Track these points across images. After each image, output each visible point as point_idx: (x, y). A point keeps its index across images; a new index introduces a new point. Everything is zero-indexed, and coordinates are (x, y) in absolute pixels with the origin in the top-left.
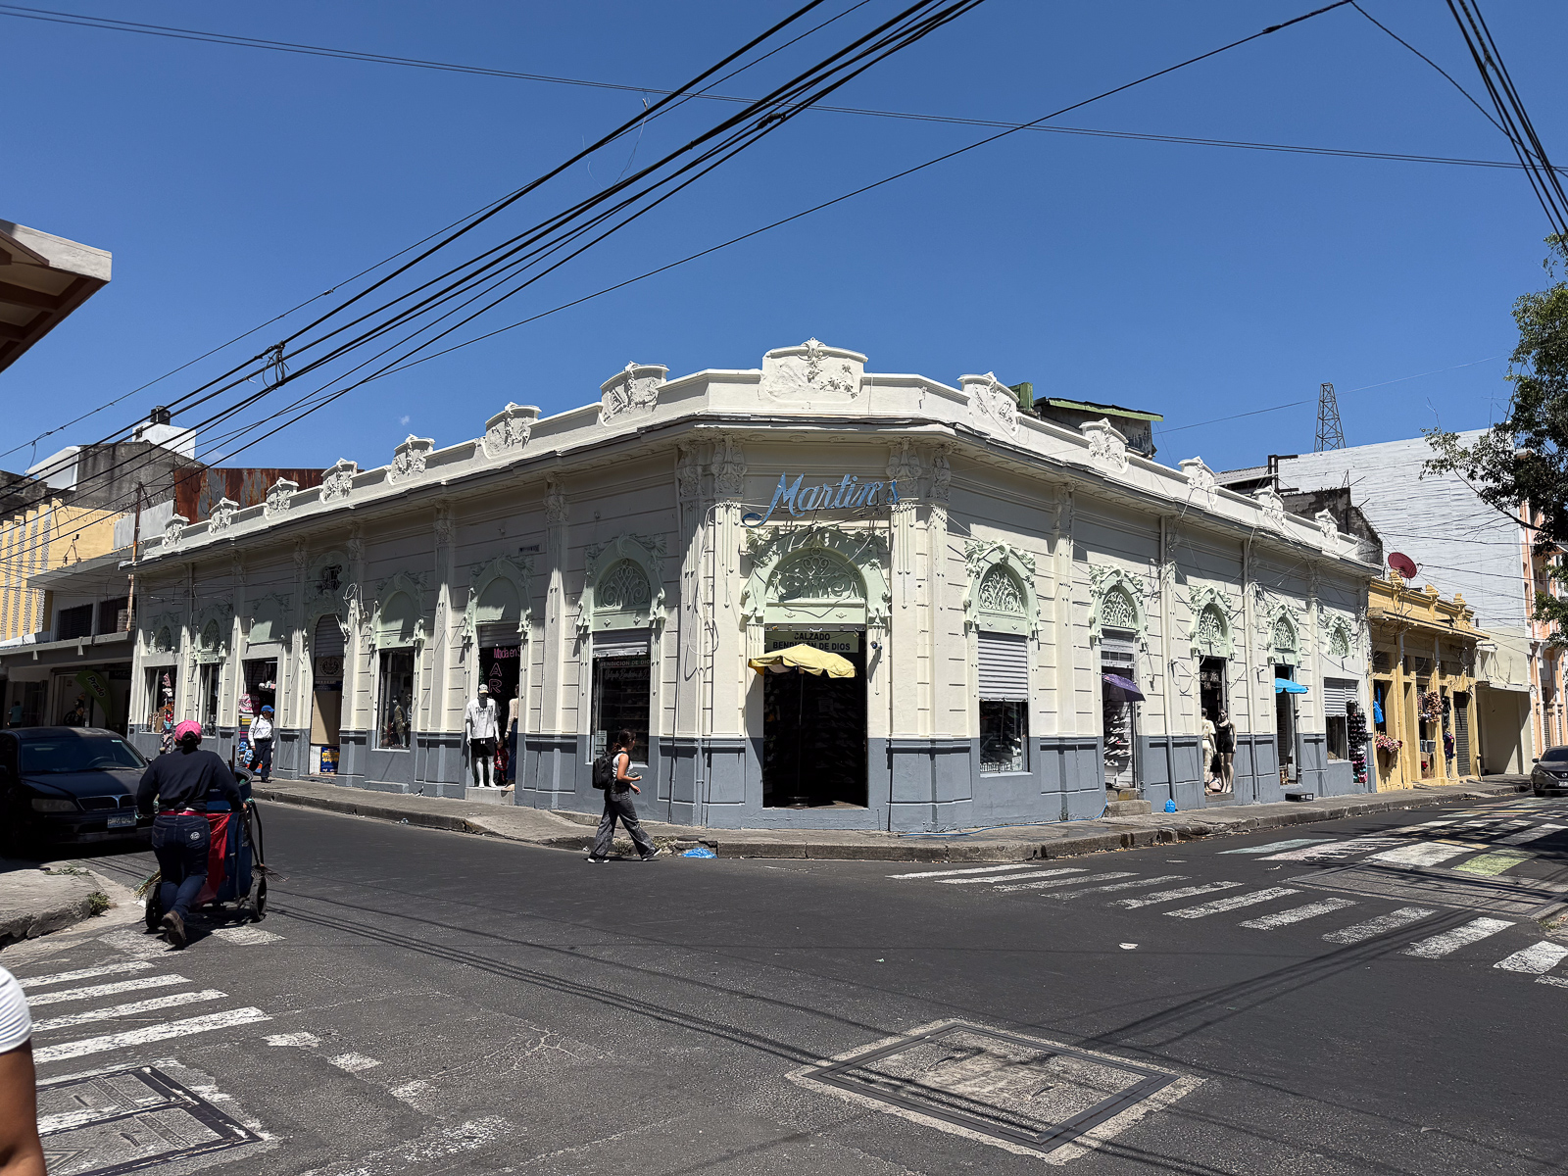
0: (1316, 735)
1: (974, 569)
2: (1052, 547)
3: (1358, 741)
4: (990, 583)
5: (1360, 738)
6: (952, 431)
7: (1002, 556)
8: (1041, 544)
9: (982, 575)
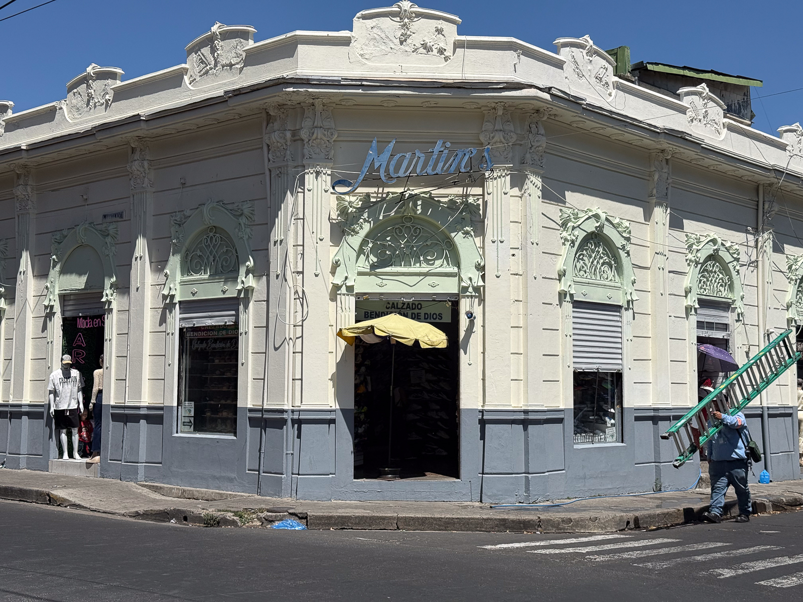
1: (569, 238)
2: (648, 216)
4: (585, 252)
6: (547, 96)
7: (598, 225)
8: (637, 212)
9: (577, 244)
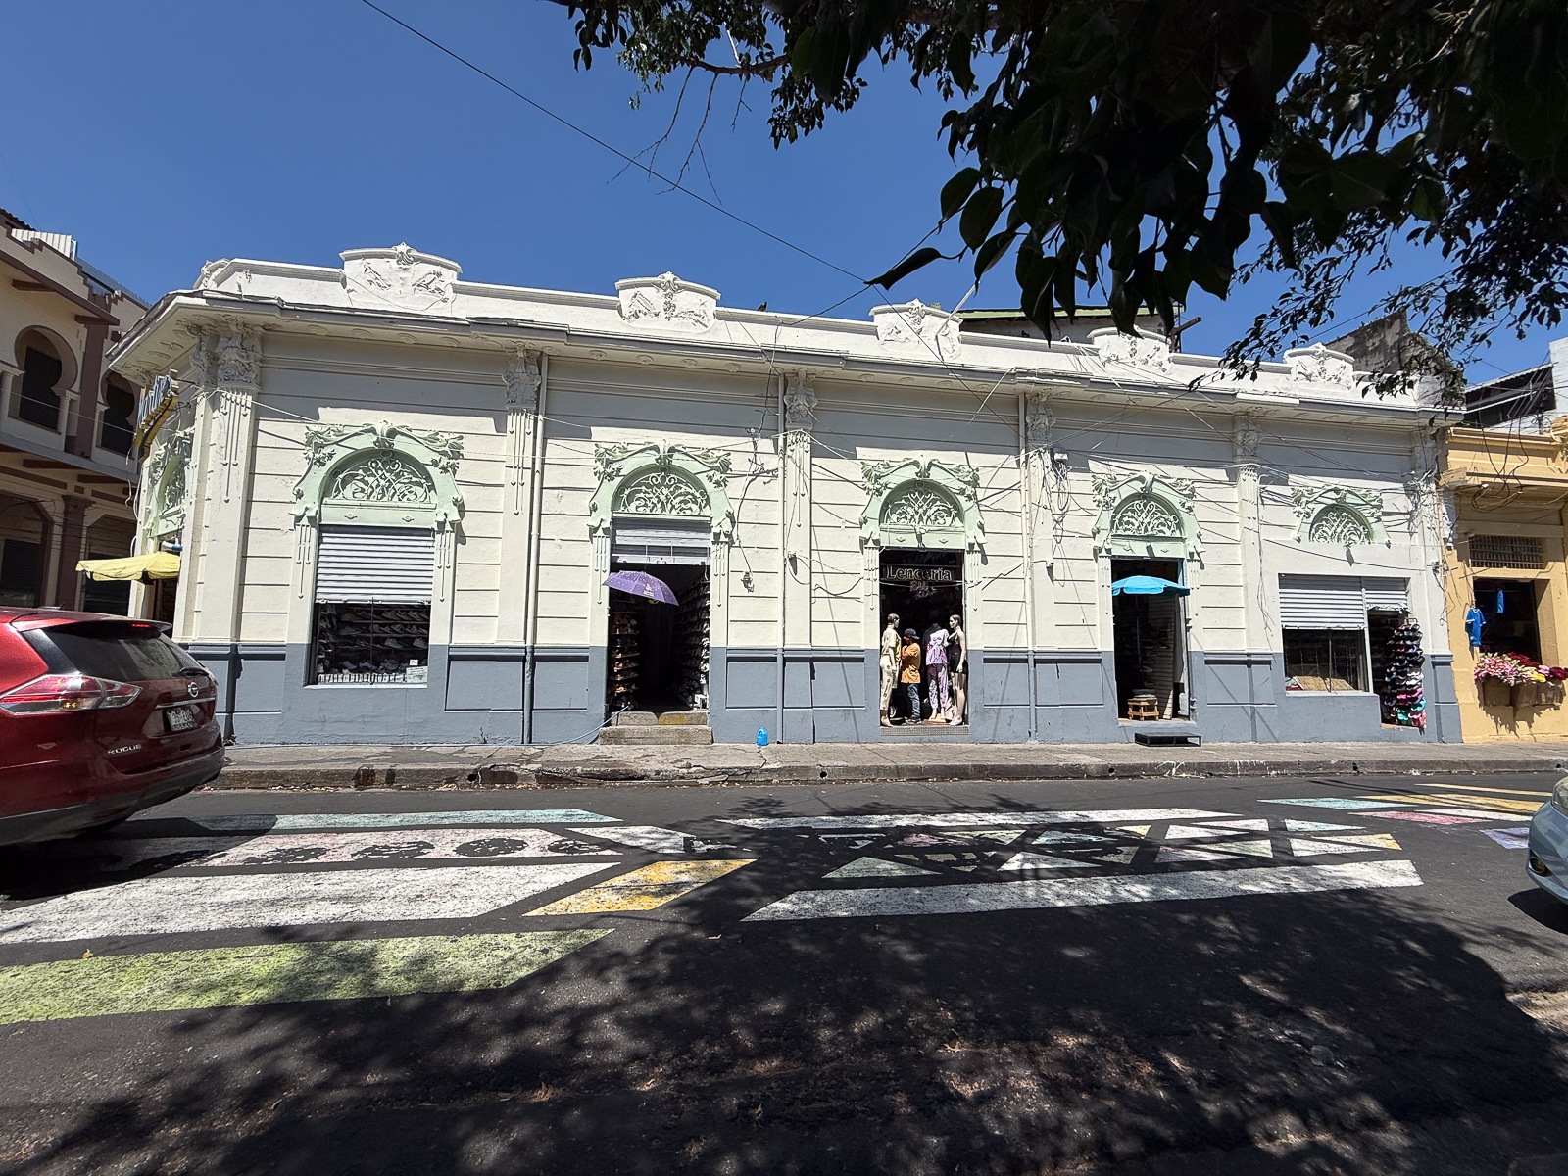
0: (1248, 654)
2: (501, 428)
3: (1407, 666)
5: (1410, 662)
6: (202, 302)
8: (487, 424)
